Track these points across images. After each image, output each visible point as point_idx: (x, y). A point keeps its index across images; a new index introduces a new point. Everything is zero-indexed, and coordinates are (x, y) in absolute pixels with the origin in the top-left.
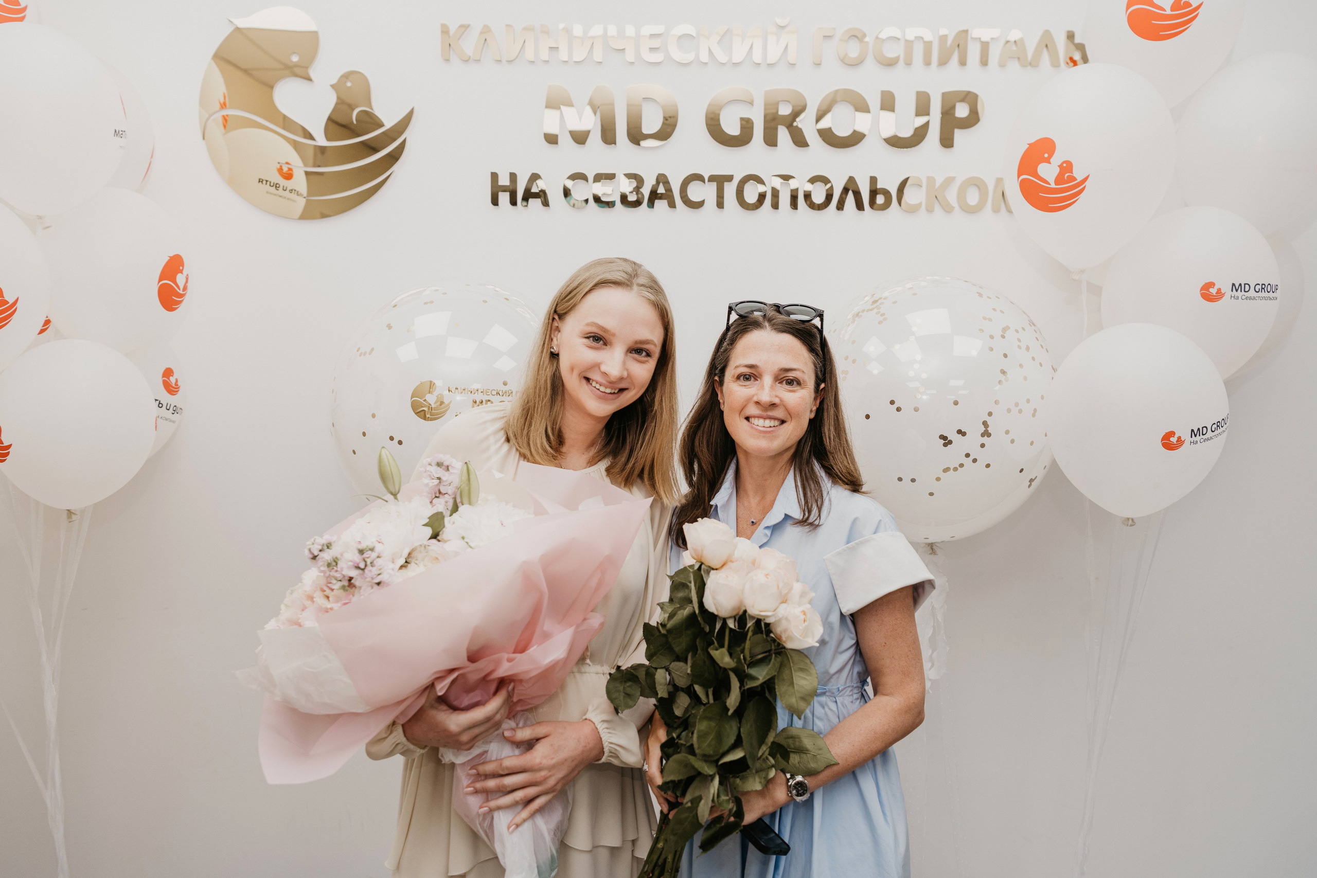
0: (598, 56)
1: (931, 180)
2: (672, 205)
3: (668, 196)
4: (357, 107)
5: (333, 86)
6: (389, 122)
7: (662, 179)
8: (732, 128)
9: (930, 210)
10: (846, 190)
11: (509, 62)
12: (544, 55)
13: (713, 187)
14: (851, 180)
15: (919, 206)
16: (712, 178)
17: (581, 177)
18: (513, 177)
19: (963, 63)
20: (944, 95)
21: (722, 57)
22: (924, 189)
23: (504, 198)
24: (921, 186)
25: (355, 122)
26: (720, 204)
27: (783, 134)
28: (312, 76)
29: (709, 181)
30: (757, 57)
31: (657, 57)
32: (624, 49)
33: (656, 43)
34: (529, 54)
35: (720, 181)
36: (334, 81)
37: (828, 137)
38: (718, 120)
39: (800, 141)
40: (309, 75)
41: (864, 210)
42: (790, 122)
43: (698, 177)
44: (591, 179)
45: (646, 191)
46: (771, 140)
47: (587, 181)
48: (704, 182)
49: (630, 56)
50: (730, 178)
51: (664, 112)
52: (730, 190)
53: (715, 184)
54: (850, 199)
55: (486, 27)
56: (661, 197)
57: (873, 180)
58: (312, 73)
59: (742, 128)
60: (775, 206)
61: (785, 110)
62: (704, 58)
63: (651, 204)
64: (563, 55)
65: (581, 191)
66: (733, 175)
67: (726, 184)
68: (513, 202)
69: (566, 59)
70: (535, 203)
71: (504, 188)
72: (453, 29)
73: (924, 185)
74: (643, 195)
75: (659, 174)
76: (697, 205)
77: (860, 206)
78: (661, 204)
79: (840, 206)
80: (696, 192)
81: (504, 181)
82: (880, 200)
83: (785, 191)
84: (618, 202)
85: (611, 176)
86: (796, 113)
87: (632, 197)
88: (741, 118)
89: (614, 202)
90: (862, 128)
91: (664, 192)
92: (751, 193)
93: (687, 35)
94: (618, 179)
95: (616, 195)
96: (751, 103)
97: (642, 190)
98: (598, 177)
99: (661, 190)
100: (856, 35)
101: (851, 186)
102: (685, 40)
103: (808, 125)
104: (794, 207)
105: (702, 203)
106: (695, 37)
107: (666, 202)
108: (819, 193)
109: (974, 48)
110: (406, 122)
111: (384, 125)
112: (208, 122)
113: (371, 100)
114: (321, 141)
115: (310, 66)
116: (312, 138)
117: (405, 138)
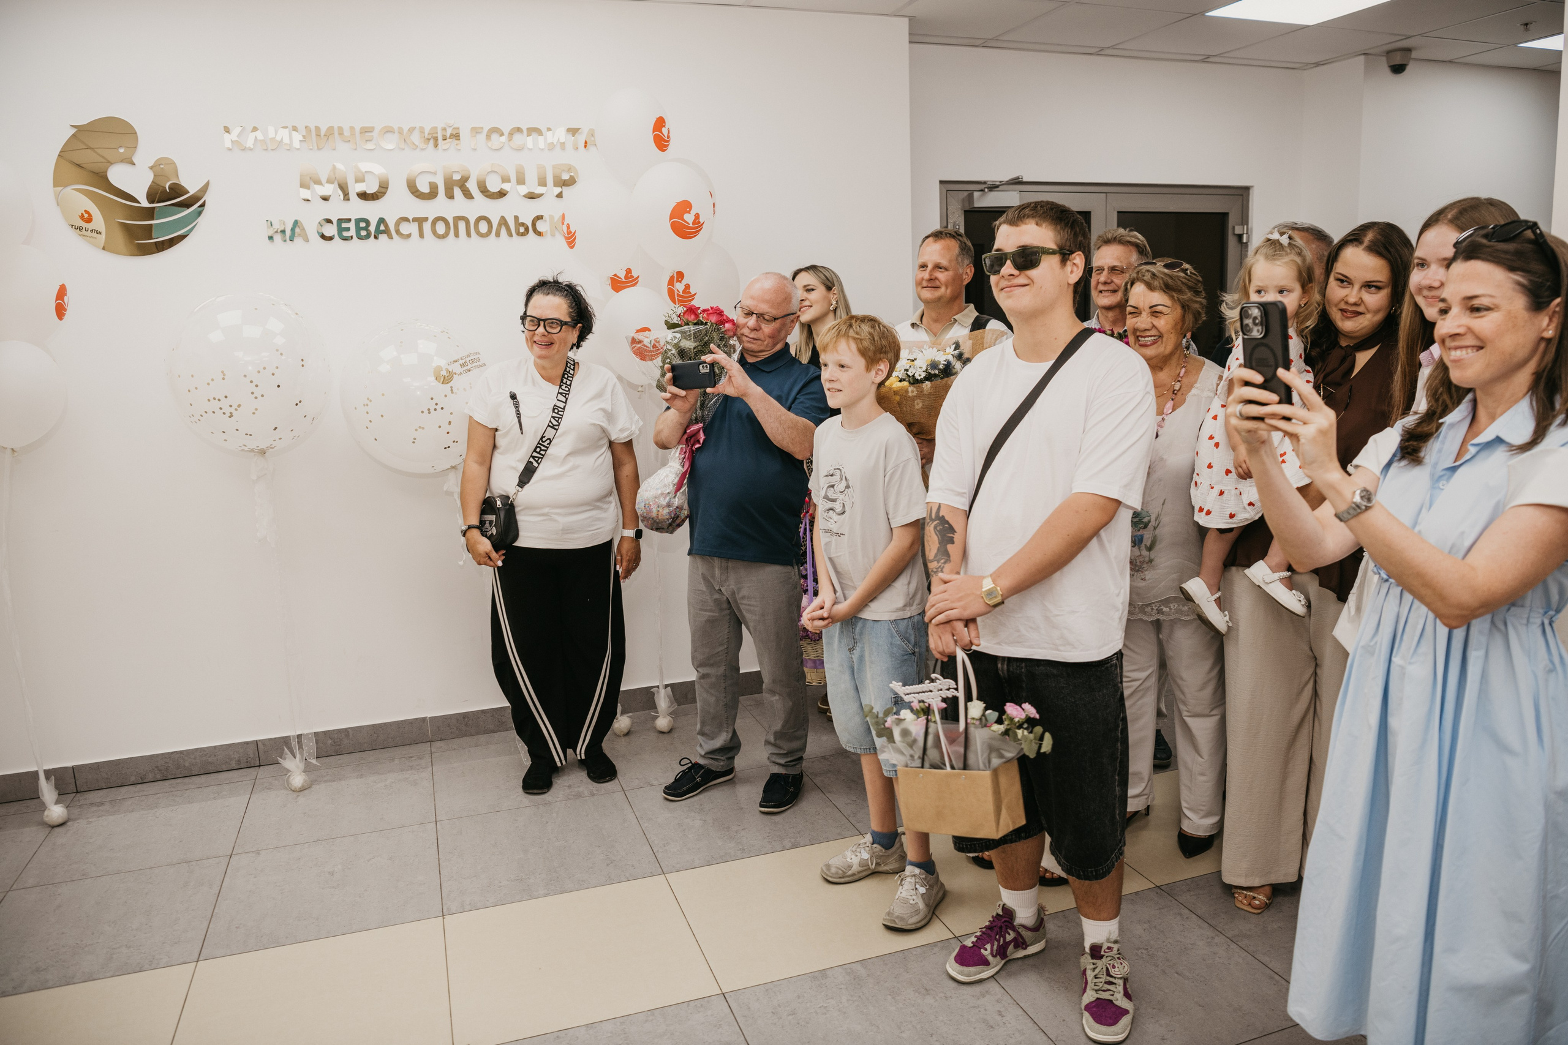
0: (332, 145)
1: (551, 217)
2: (390, 237)
3: (387, 231)
4: (170, 181)
5: (151, 168)
6: (193, 190)
7: (382, 221)
8: (425, 189)
9: (553, 235)
10: (500, 225)
11: (272, 150)
12: (297, 144)
13: (415, 225)
14: (503, 218)
15: (546, 233)
16: (415, 220)
17: (329, 221)
18: (282, 223)
19: (562, 147)
20: (554, 167)
23: (277, 237)
24: (546, 221)
25: (169, 191)
26: (421, 235)
27: (457, 192)
29: (413, 221)
31: (371, 146)
32: (349, 140)
33: (369, 136)
34: (287, 145)
35: (420, 221)
36: (151, 165)
37: (484, 191)
38: (415, 183)
39: (468, 195)
40: (133, 161)
41: (513, 236)
42: (462, 184)
43: (406, 219)
44: (335, 222)
45: (372, 228)
46: (450, 196)
47: (333, 223)
48: (410, 222)
49: (353, 144)
50: (426, 219)
51: (379, 179)
52: (427, 226)
53: (416, 224)
54: (503, 231)
55: (255, 128)
56: (383, 232)
57: (516, 218)
58: (135, 160)
59: (430, 188)
60: (457, 235)
61: (457, 177)
62: (403, 145)
63: (376, 237)
64: (309, 144)
65: (329, 230)
66: (428, 218)
67: (424, 223)
68: (284, 240)
69: (311, 147)
70: (298, 241)
71: (277, 230)
72: (232, 129)
73: (548, 220)
74: (370, 232)
75: (380, 218)
76: (406, 237)
77: (510, 235)
78: (383, 237)
79: (498, 235)
80: (405, 229)
81: (276, 225)
82: (522, 230)
83: (462, 226)
84: (355, 237)
85: (349, 220)
86: (465, 180)
87: (363, 233)
88: (429, 182)
89: (352, 237)
90: (506, 187)
91: (384, 229)
92: (441, 228)
93: (388, 130)
94: (353, 221)
95: (353, 232)
96: (435, 173)
97: (369, 228)
98: (340, 221)
99: (382, 228)
100: (496, 130)
101: (503, 221)
102: (389, 135)
103: (472, 186)
104: (469, 235)
105: (409, 236)
106: (393, 132)
107: (386, 235)
108: (483, 227)
109: (569, 139)
110: (205, 189)
111: (188, 192)
112: (60, 194)
113: (178, 176)
114: (145, 203)
115: (133, 155)
116: (139, 202)
117: (205, 201)
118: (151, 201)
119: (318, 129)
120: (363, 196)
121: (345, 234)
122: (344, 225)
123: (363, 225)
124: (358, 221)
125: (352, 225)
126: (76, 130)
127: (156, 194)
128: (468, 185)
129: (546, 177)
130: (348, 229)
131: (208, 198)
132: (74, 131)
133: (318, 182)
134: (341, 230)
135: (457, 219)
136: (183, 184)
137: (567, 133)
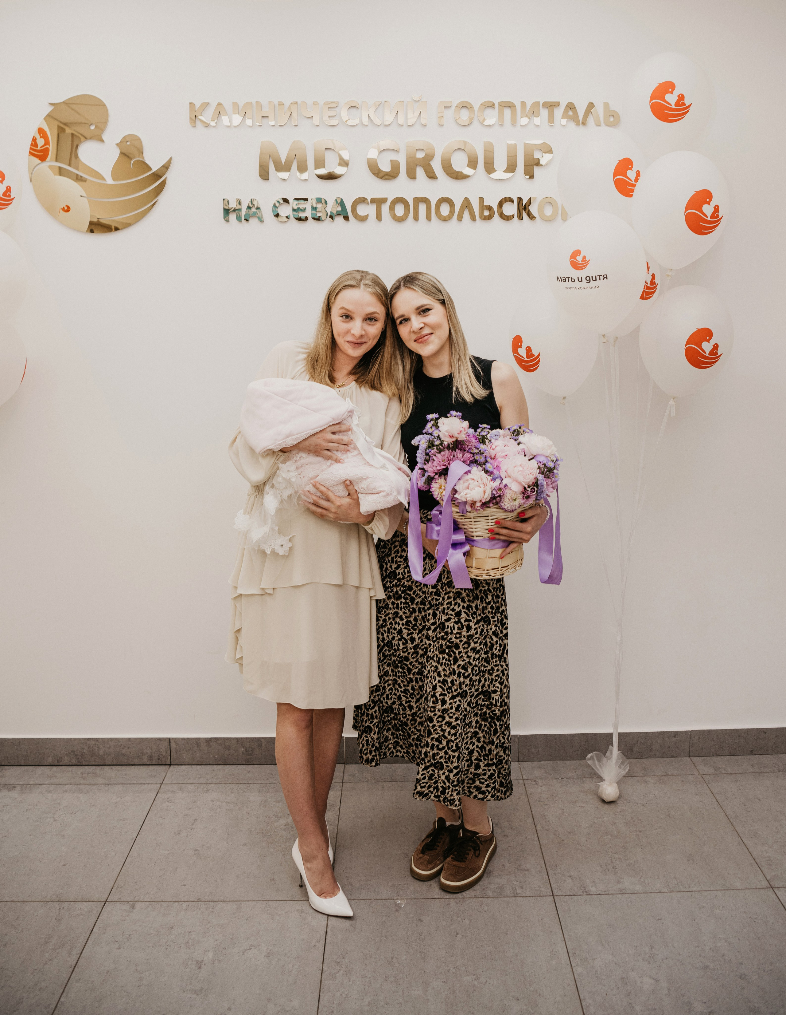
0: (294, 121)
1: (520, 199)
2: (346, 218)
3: (344, 213)
4: (134, 158)
5: (117, 145)
6: (155, 167)
7: (339, 201)
9: (521, 218)
10: (463, 207)
11: (234, 126)
12: (259, 121)
13: (373, 207)
14: (467, 200)
15: (513, 216)
16: (373, 201)
17: (286, 201)
18: (239, 203)
19: (537, 125)
20: (526, 146)
21: (378, 121)
22: (515, 205)
23: (232, 217)
24: (513, 204)
25: (132, 168)
26: (379, 217)
27: (420, 172)
29: (371, 202)
30: (401, 120)
31: (334, 122)
32: (312, 117)
33: (332, 112)
34: (249, 122)
35: (378, 202)
36: (118, 142)
37: (449, 170)
38: (376, 162)
39: (432, 176)
40: (102, 138)
41: (476, 220)
42: (426, 163)
43: (362, 200)
44: (291, 201)
45: (328, 209)
46: (412, 175)
47: (289, 203)
48: (368, 203)
49: (316, 121)
50: (384, 200)
51: (339, 157)
52: (385, 208)
53: (374, 205)
54: (466, 214)
55: (219, 104)
56: (339, 214)
57: (481, 200)
58: (104, 137)
59: (391, 167)
60: (416, 218)
61: (420, 155)
62: (366, 121)
63: (334, 219)
64: (271, 121)
65: (285, 211)
66: (387, 198)
67: (382, 204)
68: (239, 219)
69: (273, 124)
70: (252, 221)
71: (233, 210)
72: (198, 105)
73: (515, 202)
74: (326, 212)
75: (338, 198)
76: (363, 219)
77: (473, 218)
78: (340, 220)
79: (460, 218)
80: (362, 210)
81: (233, 205)
82: (486, 213)
83: (422, 208)
84: (310, 218)
85: (306, 200)
86: (429, 157)
87: (319, 214)
88: (391, 161)
89: (307, 218)
91: (340, 210)
92: (400, 210)
93: (353, 107)
94: (309, 202)
95: (309, 213)
96: (397, 151)
97: (325, 209)
98: (297, 200)
99: (339, 208)
100: (465, 106)
101: (467, 204)
102: (352, 110)
103: (437, 166)
104: (429, 218)
105: (367, 216)
106: (358, 108)
107: (343, 217)
108: (445, 210)
109: (544, 113)
110: (166, 167)
111: (151, 169)
112: (35, 170)
113: (143, 153)
114: (110, 181)
115: (103, 132)
116: (104, 179)
117: (166, 178)
118: (114, 179)
119: (281, 104)
120: (323, 177)
121: (301, 214)
122: (301, 205)
123: (320, 205)
124: (315, 201)
125: (308, 205)
126: (53, 107)
127: (119, 170)
128: (433, 164)
129: (516, 156)
130: (304, 210)
132: (50, 108)
134: (297, 210)
135: (418, 200)
136: (147, 162)
137: (543, 106)
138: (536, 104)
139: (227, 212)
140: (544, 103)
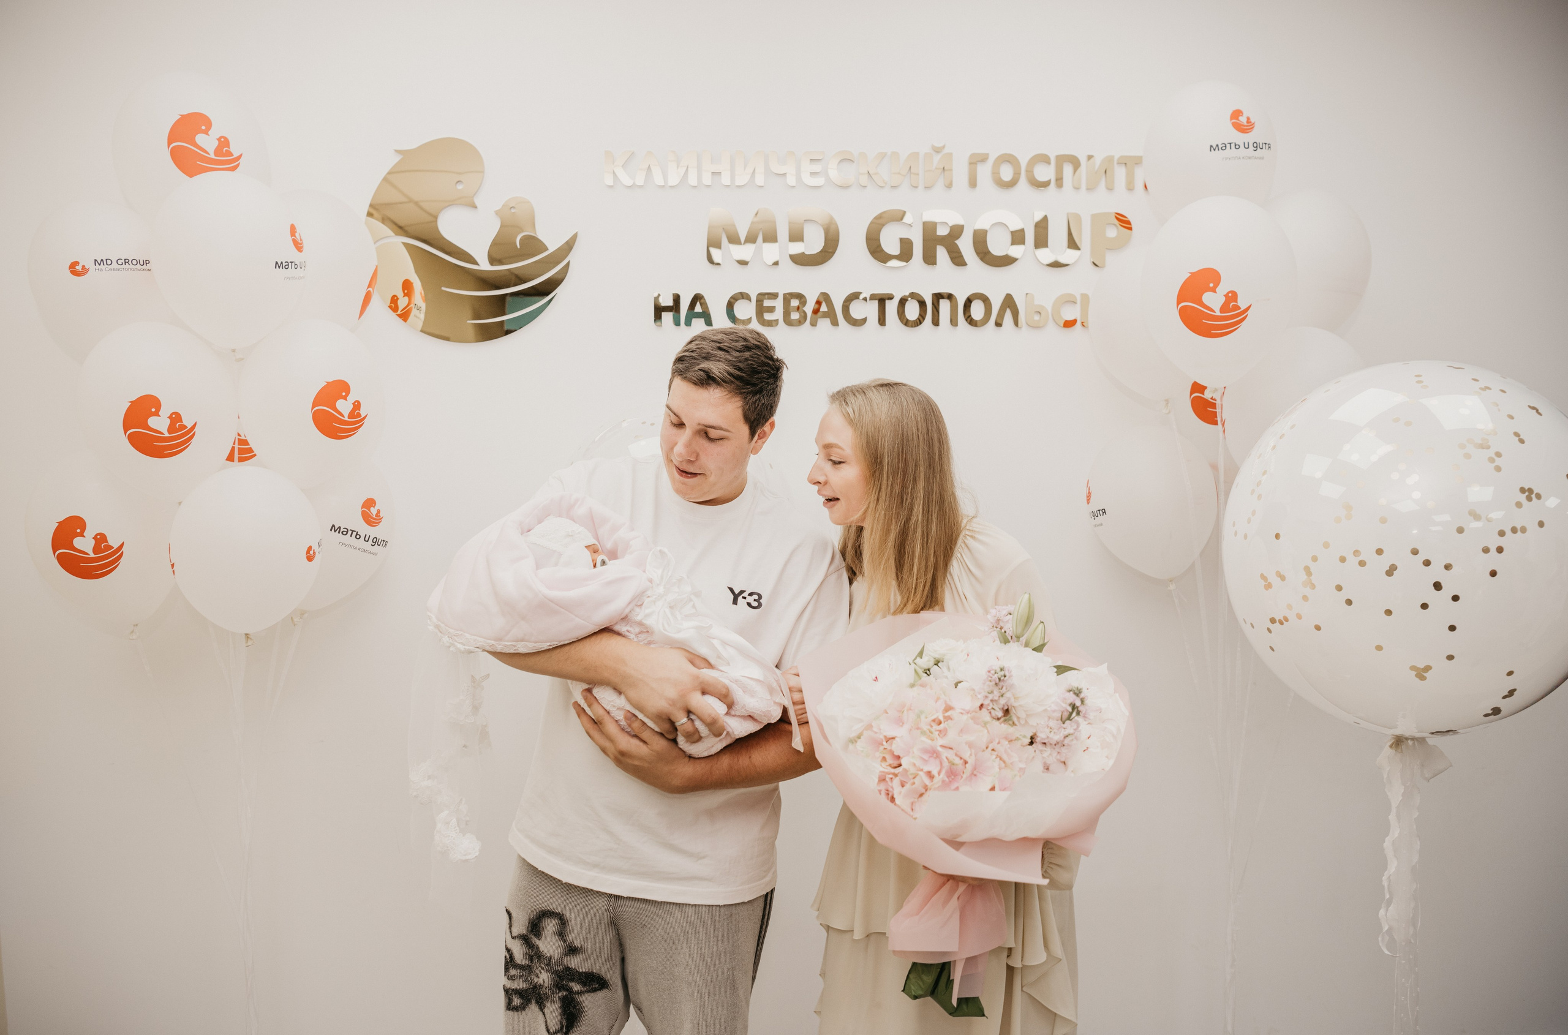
0: (760, 180)
1: (1085, 296)
2: (835, 323)
3: (831, 315)
4: (523, 231)
5: (497, 213)
6: (553, 246)
7: (824, 298)
8: (892, 247)
9: (1084, 326)
10: (1003, 307)
11: (671, 186)
12: (707, 179)
13: (875, 304)
14: (1009, 298)
15: (1074, 321)
16: (873, 297)
17: (745, 296)
18: (677, 299)
19: (1110, 189)
20: (1095, 217)
21: (880, 181)
22: (1078, 305)
23: (667, 317)
24: (1075, 303)
25: (519, 247)
26: (882, 321)
27: (942, 253)
28: (477, 203)
29: (870, 299)
30: (915, 181)
31: (819, 181)
32: (785, 174)
33: (817, 168)
34: (693, 180)
35: (882, 300)
36: (497, 209)
37: (984, 254)
38: (879, 240)
39: (958, 259)
40: (474, 203)
41: (1022, 329)
42: (950, 242)
43: (858, 296)
44: (754, 298)
45: (809, 309)
46: (930, 259)
47: (751, 301)
48: (865, 300)
49: (791, 180)
50: (891, 298)
51: (825, 233)
52: (891, 307)
54: (1008, 316)
55: (650, 153)
56: (824, 315)
57: (1029, 297)
58: (477, 200)
59: (901, 249)
60: (936, 322)
61: (942, 231)
62: (864, 180)
63: (814, 324)
64: (726, 180)
65: (745, 310)
66: (894, 294)
67: (887, 302)
68: (676, 321)
69: (728, 183)
71: (667, 309)
72: (617, 154)
73: (1079, 302)
74: (805, 313)
75: (822, 293)
76: (859, 323)
77: (1017, 324)
78: (824, 323)
79: (998, 324)
80: (858, 310)
81: (667, 301)
82: (1036, 316)
83: (945, 306)
84: (781, 321)
85: (774, 296)
86: (955, 234)
87: (795, 316)
88: (901, 240)
89: (777, 321)
90: (1015, 251)
91: (826, 310)
92: (912, 311)
93: (846, 160)
94: (781, 298)
95: (778, 314)
96: (910, 225)
97: (805, 309)
98: (761, 297)
99: (824, 308)
100: (1009, 159)
101: (1009, 303)
102: (845, 165)
103: (965, 244)
104: (954, 322)
105: (864, 320)
106: (854, 162)
107: (828, 320)
108: (977, 311)
109: (1120, 173)
110: (570, 245)
111: (547, 249)
113: (534, 225)
114: (485, 265)
115: (475, 195)
116: (476, 263)
117: (569, 262)
118: (492, 263)
120: (800, 260)
121: (767, 316)
122: (767, 303)
123: (795, 303)
124: (788, 297)
125: (778, 304)
126: (402, 157)
127: (499, 252)
128: (961, 243)
130: (771, 310)
131: (573, 258)
132: (397, 158)
133: (734, 240)
134: (761, 310)
135: (938, 297)
136: (540, 237)
137: (1118, 163)
138: (1109, 159)
139: (659, 311)
140: (1121, 157)
